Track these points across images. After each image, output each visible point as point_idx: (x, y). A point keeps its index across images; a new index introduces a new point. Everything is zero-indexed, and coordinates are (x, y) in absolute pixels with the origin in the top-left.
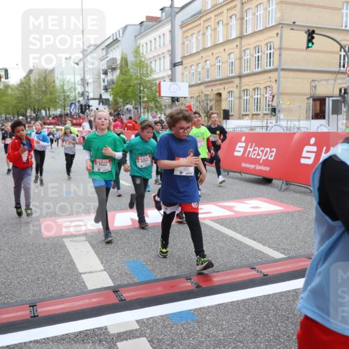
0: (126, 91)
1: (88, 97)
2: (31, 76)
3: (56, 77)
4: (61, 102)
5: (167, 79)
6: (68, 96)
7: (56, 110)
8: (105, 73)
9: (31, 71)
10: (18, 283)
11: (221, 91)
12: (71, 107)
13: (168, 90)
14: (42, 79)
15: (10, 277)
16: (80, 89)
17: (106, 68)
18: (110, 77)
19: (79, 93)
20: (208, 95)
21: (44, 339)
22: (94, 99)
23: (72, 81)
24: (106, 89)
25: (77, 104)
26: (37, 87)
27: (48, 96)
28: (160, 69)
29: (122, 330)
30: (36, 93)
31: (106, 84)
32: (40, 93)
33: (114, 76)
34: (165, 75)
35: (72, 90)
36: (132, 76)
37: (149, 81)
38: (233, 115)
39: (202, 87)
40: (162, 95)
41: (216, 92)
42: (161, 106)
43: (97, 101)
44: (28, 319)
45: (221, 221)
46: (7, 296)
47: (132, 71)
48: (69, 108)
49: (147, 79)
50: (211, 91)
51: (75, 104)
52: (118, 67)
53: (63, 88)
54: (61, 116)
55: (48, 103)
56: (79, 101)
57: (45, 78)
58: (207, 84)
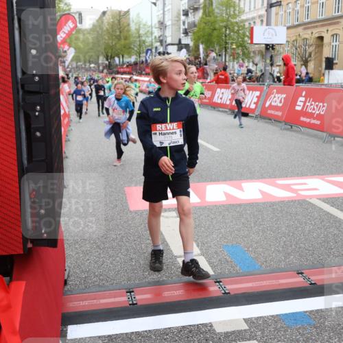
0: (210, 35)
1: (166, 42)
2: (104, 18)
3: (131, 19)
4: (136, 49)
5: (258, 21)
6: (144, 42)
7: (130, 57)
8: (186, 14)
9: (104, 13)
10: (111, 263)
11: (323, 35)
12: (147, 54)
13: (262, 36)
14: (116, 22)
15: (102, 256)
16: (157, 33)
17: (187, 8)
18: (191, 18)
19: (155, 37)
20: (306, 39)
21: (146, 331)
22: (172, 44)
23: (149, 24)
24: (186, 33)
25: (154, 50)
26: (111, 30)
27: (123, 42)
28: (250, 9)
29: (230, 329)
30: (108, 37)
31: (186, 27)
32: (114, 37)
33: (196, 17)
34: (255, 15)
35: (149, 34)
36: (217, 17)
37: (237, 23)
38: (336, 64)
39: (300, 29)
40: (255, 42)
41: (317, 35)
42: (249, 53)
43: (176, 47)
44: (127, 307)
45: (331, 200)
46: (101, 278)
47: (216, 11)
48: (144, 54)
49: (235, 20)
50: (310, 35)
51: (151, 50)
52: (202, 6)
53: (138, 32)
54: (136, 64)
55: (122, 50)
56: (156, 48)
57: (119, 21)
58: (306, 26)
